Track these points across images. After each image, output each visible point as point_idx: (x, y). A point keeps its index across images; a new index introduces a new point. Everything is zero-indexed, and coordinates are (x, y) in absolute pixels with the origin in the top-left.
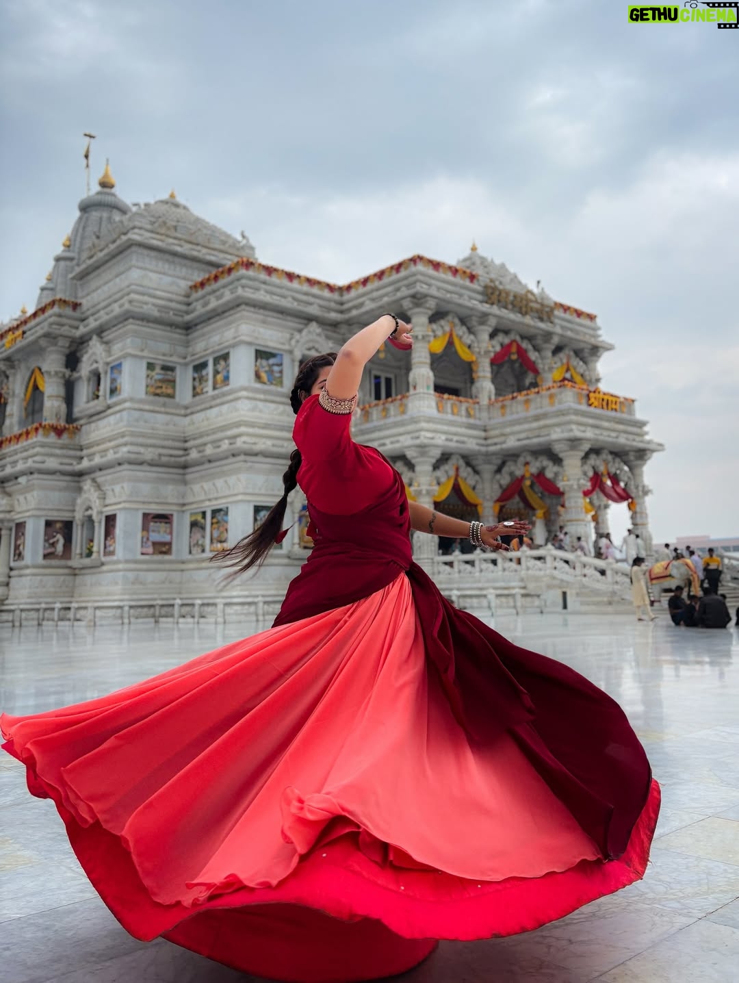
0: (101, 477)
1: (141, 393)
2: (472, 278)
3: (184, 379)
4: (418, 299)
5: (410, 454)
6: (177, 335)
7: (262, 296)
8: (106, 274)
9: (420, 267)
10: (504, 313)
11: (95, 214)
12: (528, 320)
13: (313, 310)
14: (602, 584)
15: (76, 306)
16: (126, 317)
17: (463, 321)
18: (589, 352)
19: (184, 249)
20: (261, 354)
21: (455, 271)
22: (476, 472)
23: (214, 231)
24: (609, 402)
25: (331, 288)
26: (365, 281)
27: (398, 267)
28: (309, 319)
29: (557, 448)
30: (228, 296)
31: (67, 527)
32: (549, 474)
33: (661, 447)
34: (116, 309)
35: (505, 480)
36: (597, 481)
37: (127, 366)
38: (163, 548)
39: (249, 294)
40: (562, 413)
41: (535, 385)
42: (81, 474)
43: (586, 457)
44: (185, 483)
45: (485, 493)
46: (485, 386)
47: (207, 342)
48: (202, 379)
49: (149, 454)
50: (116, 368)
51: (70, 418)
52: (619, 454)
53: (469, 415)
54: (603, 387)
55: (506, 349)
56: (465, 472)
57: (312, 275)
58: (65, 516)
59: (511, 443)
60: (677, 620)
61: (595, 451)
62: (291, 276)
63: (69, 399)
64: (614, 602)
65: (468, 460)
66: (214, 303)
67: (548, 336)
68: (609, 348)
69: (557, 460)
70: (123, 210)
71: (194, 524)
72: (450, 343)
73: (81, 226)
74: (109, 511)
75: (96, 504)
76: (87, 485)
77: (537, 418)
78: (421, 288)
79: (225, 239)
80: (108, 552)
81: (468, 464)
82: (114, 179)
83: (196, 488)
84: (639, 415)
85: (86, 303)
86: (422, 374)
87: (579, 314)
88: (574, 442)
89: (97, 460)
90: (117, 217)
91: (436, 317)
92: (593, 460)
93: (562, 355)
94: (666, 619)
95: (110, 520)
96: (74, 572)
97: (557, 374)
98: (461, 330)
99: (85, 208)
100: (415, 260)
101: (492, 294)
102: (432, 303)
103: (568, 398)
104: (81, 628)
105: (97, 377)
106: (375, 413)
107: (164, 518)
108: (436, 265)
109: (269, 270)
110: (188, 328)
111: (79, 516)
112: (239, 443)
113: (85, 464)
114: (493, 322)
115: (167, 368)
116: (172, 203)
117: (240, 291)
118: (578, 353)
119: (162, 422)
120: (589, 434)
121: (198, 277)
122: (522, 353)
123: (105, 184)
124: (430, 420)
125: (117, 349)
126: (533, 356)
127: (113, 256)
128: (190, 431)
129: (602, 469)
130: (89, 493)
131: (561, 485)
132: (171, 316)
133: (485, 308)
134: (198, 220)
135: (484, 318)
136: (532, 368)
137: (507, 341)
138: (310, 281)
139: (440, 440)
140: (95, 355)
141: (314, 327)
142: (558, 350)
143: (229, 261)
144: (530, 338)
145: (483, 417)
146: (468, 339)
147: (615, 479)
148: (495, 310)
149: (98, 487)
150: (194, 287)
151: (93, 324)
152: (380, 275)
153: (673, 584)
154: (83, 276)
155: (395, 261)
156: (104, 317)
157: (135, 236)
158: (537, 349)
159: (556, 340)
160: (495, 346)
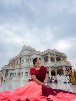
0: (22, 69)
1: (26, 61)
2: (54, 51)
3: (29, 60)
4: (49, 53)
5: (49, 67)
6: (29, 57)
7: (36, 53)
8: (23, 52)
9: (49, 50)
10: (57, 54)
11: (24, 47)
12: (59, 54)
16: (25, 55)
18: (65, 57)
19: (30, 50)
21: (52, 50)
22: (55, 69)
25: (42, 52)
27: (47, 50)
28: (40, 55)
30: (33, 53)
31: (19, 73)
32: (62, 69)
35: (58, 69)
37: (25, 59)
38: (27, 75)
39: (35, 53)
40: (63, 63)
42: (21, 69)
45: (56, 71)
46: (55, 60)
48: (31, 60)
49: (26, 67)
50: (24, 59)
51: (20, 64)
52: (69, 67)
53: (54, 63)
54: (67, 61)
56: (54, 69)
58: (19, 72)
59: (58, 66)
61: (66, 66)
62: (38, 51)
63: (20, 62)
65: (54, 67)
66: (32, 54)
67: (61, 56)
69: (63, 67)
72: (52, 57)
73: (23, 49)
75: (22, 71)
76: (21, 70)
77: (60, 63)
80: (23, 76)
81: (54, 68)
85: (22, 54)
86: (49, 59)
87: (64, 54)
89: (22, 67)
91: (51, 54)
92: (66, 67)
93: (63, 58)
95: (23, 73)
96: (20, 77)
98: (53, 56)
101: (56, 52)
105: (22, 60)
106: (45, 63)
107: (27, 73)
108: (50, 50)
109: (36, 51)
110: (30, 56)
111: (20, 72)
113: (21, 68)
114: (56, 55)
115: (28, 59)
116: (29, 46)
119: (27, 64)
120: (65, 65)
121: (31, 52)
123: (25, 45)
124: (50, 64)
125: (24, 58)
126: (60, 58)
128: (30, 65)
129: (67, 68)
131: (63, 70)
134: (31, 47)
135: (55, 54)
137: (57, 56)
138: (40, 52)
139: (51, 65)
140: (22, 58)
141: (40, 56)
142: (63, 57)
143: (33, 50)
145: (55, 63)
146: (54, 56)
148: (56, 54)
149: (22, 70)
151: (22, 56)
152: (46, 51)
156: (23, 55)
157: (26, 49)
158: (61, 57)
159: (62, 56)
160: (56, 57)
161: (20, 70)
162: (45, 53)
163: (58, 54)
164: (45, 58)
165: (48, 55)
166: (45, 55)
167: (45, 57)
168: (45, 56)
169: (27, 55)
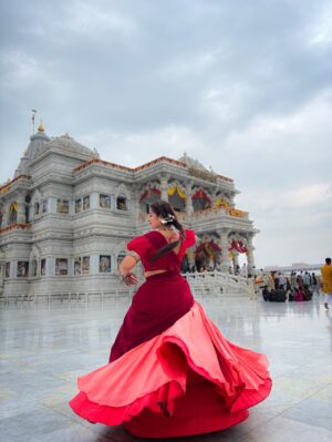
0: (40, 245)
1: (55, 211)
2: (185, 165)
3: (72, 206)
4: (163, 174)
6: (69, 188)
7: (102, 173)
8: (41, 165)
9: (164, 162)
10: (197, 179)
11: (36, 142)
12: (206, 182)
13: (122, 179)
14: (236, 285)
15: (29, 177)
16: (49, 182)
17: (181, 183)
18: (230, 194)
19: (72, 155)
20: (102, 196)
21: (177, 163)
23: (83, 147)
24: (238, 214)
25: (129, 170)
26: (143, 167)
27: (155, 161)
28: (121, 182)
29: (218, 232)
30: (89, 173)
31: (27, 264)
32: (215, 242)
33: (259, 231)
34: (45, 179)
35: (198, 244)
36: (234, 245)
37: (50, 201)
38: (64, 272)
39: (97, 172)
40: (220, 218)
41: (209, 207)
42: (31, 244)
43: (229, 235)
44: (72, 246)
45: (190, 251)
46: (190, 208)
47: (81, 191)
48: (79, 206)
49: (58, 235)
50: (45, 202)
51: (27, 222)
52: (242, 234)
54: (236, 208)
55: (198, 193)
57: (122, 165)
58: (26, 260)
60: (266, 299)
61: (233, 233)
62: (113, 165)
63: (27, 214)
64: (241, 292)
66: (83, 176)
67: (214, 188)
68: (238, 193)
69: (218, 237)
70: (47, 140)
71: (76, 263)
72: (176, 191)
73: (31, 146)
74: (43, 258)
75: (38, 256)
76: (34, 248)
77: (210, 220)
78: (165, 170)
79: (88, 151)
80: (42, 274)
82: (44, 127)
83: (77, 248)
84: (250, 219)
85: (33, 176)
87: (226, 179)
88: (225, 229)
89: (38, 238)
90: (45, 142)
91: (170, 181)
92: (232, 236)
93: (220, 196)
94: (261, 299)
95: (43, 261)
96: (29, 282)
97: (218, 203)
98: (180, 186)
99: (33, 139)
100: (162, 159)
101: (192, 172)
102: (169, 176)
103: (222, 212)
104: (32, 304)
105: (38, 205)
106: (146, 219)
107: (64, 260)
108: (170, 161)
109: (105, 163)
110: (73, 186)
111: (31, 260)
112: (94, 231)
113: (34, 239)
114: (192, 183)
115: (65, 202)
116: (67, 137)
117: (94, 172)
118: (226, 195)
119: (63, 223)
120: (231, 226)
121: (77, 166)
122: (204, 195)
123: (41, 130)
125: (45, 195)
126: (208, 195)
127: (44, 158)
128: (75, 226)
129: (236, 240)
130: (35, 251)
131: (220, 246)
132: (66, 181)
133: (189, 177)
134: (76, 144)
135: (189, 181)
136: (208, 200)
137: (198, 190)
138: (121, 167)
140: (37, 197)
141: (123, 185)
142: (218, 193)
143: (89, 159)
144: (207, 189)
145: (189, 220)
146: (183, 189)
147: (241, 244)
148: (193, 178)
149: (38, 248)
150: (76, 170)
151: (36, 184)
152: (148, 165)
153: (263, 285)
154: (32, 166)
155: (154, 159)
156: (40, 182)
157: (53, 150)
158: (210, 193)
159: (217, 190)
160: (194, 192)
161: (31, 250)
162: (144, 176)
163: (201, 180)
164: (144, 196)
165: (159, 182)
166: (145, 184)
167: (146, 193)
168: (147, 188)
169: (58, 179)
